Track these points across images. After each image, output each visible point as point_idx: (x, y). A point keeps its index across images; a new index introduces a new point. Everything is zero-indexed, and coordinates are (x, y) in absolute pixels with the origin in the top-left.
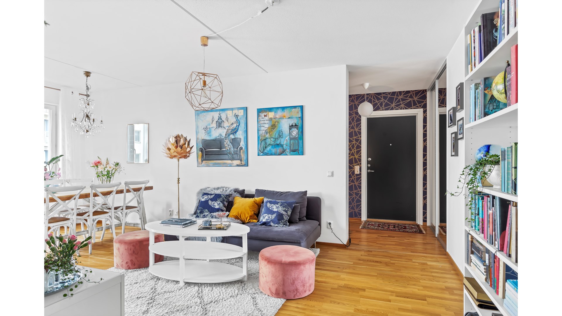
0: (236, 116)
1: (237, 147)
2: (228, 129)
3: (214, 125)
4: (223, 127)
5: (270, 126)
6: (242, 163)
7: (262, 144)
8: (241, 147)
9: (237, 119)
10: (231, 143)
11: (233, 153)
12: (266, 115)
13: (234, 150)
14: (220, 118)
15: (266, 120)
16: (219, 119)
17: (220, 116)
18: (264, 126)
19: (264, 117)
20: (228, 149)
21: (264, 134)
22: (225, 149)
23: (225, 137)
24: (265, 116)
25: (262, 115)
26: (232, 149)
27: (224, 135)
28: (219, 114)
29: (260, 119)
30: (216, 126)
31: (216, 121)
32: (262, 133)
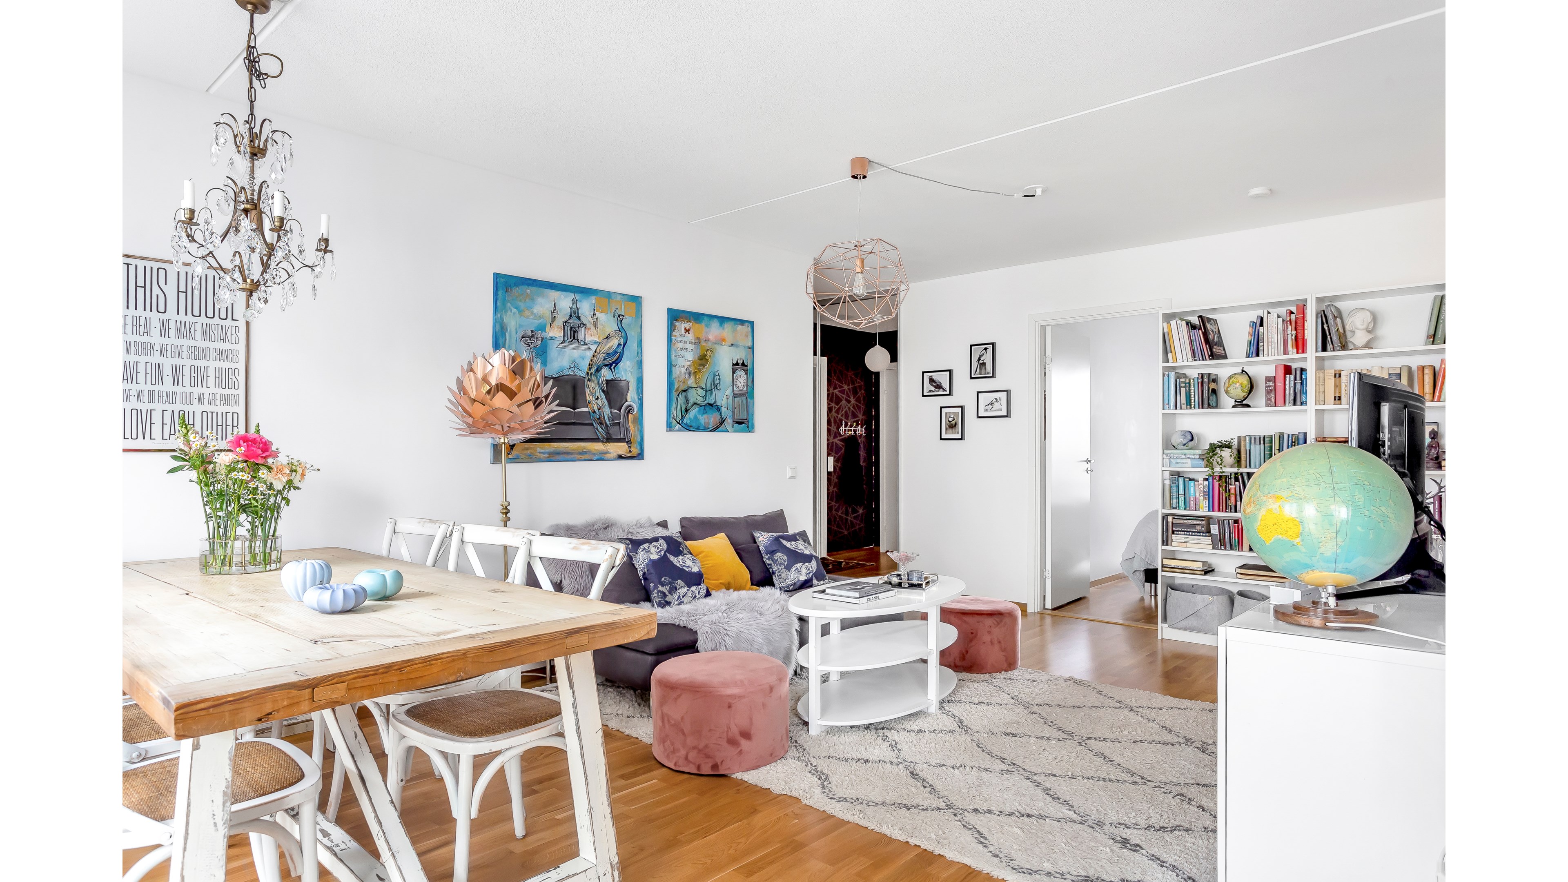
0: (619, 316)
1: (618, 406)
2: (595, 352)
3: (555, 332)
4: (582, 343)
5: (696, 358)
6: (630, 451)
7: (679, 400)
8: (629, 406)
10: (603, 391)
11: (608, 422)
12: (689, 330)
13: (611, 412)
14: (575, 314)
15: (688, 342)
16: (571, 316)
17: (574, 307)
18: (684, 357)
19: (683, 333)
20: (596, 409)
21: (683, 377)
23: (588, 373)
24: (687, 331)
25: (681, 326)
26: (607, 410)
27: (584, 365)
28: (574, 302)
29: (675, 336)
30: (564, 336)
31: (564, 320)
32: (681, 373)
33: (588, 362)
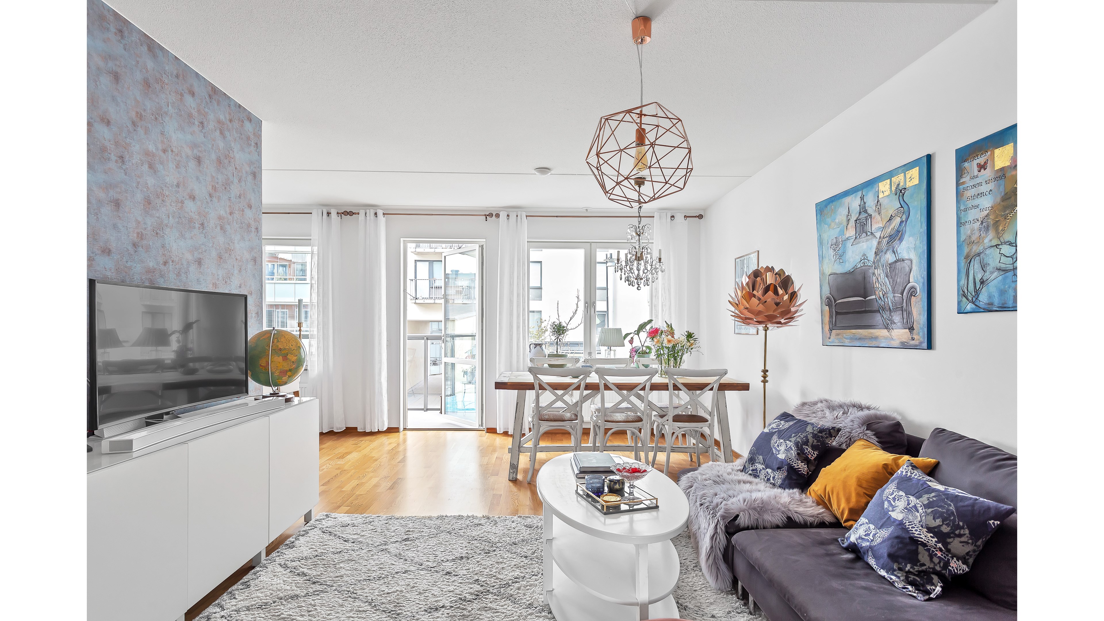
0: (901, 191)
1: (900, 289)
2: (880, 238)
3: (851, 232)
4: (869, 234)
5: (998, 199)
6: (913, 339)
7: (971, 268)
8: (913, 287)
9: (902, 202)
10: (887, 276)
11: (891, 308)
12: (986, 163)
13: (894, 297)
14: (863, 209)
15: (984, 184)
16: (860, 213)
17: (862, 203)
18: (977, 206)
19: (976, 173)
20: (881, 296)
21: (977, 234)
22: (873, 297)
23: (874, 262)
24: (982, 167)
25: (972, 166)
26: (890, 295)
27: (871, 256)
28: (862, 198)
29: (963, 183)
30: (856, 233)
31: (855, 219)
32: (973, 230)
33: (874, 251)
